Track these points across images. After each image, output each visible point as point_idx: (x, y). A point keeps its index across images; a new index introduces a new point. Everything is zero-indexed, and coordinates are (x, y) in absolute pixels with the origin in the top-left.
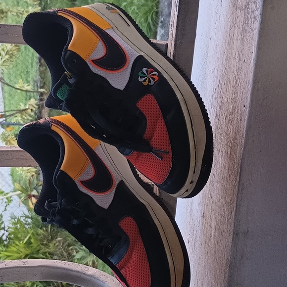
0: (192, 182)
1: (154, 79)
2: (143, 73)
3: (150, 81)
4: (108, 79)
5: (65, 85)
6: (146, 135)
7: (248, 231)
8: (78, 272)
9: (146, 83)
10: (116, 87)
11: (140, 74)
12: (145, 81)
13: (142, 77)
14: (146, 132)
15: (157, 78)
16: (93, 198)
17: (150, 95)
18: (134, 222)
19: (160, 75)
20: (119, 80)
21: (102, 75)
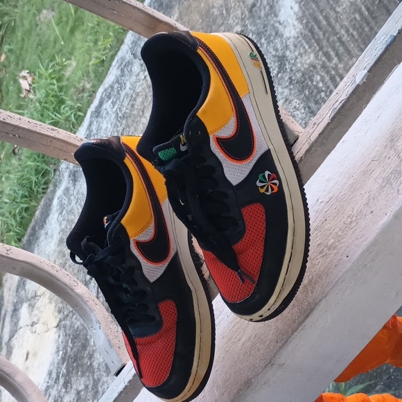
0: (261, 316)
1: (272, 189)
2: (264, 176)
3: (267, 190)
4: (224, 165)
5: (173, 149)
6: (237, 247)
7: (284, 364)
8: (66, 285)
9: (262, 191)
10: (229, 179)
11: (260, 176)
12: (262, 187)
13: (261, 181)
14: (239, 244)
15: (276, 189)
16: (142, 264)
17: (262, 206)
18: (176, 309)
19: (280, 187)
20: (235, 172)
21: (219, 157)
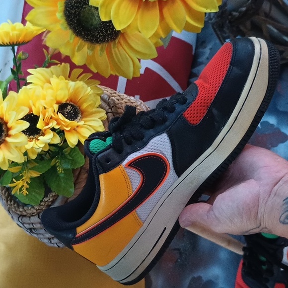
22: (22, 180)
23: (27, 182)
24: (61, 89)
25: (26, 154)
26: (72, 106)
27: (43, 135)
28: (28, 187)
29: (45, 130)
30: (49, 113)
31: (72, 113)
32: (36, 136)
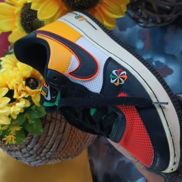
10: (94, 91)
22: (11, 134)
23: (14, 135)
24: (25, 70)
25: (10, 116)
26: (34, 79)
27: (18, 101)
28: (15, 138)
29: (19, 99)
30: (20, 88)
31: (34, 84)
32: (14, 103)
